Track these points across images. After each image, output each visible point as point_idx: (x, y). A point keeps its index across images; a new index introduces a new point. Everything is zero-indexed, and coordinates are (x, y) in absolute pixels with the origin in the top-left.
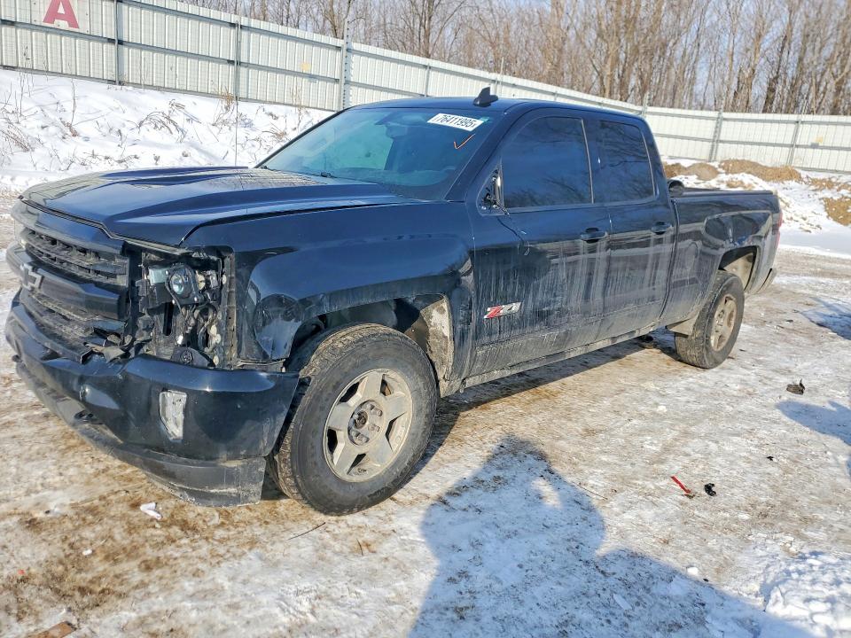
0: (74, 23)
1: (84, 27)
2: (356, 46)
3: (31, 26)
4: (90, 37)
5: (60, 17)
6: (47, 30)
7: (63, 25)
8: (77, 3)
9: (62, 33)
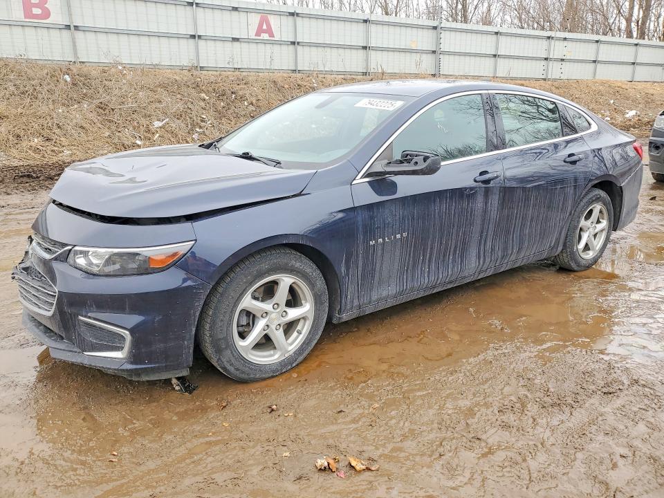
0: (272, 35)
1: (277, 37)
3: (249, 41)
4: (280, 43)
5: (265, 32)
6: (256, 42)
7: (266, 36)
8: (274, 21)
9: (265, 42)
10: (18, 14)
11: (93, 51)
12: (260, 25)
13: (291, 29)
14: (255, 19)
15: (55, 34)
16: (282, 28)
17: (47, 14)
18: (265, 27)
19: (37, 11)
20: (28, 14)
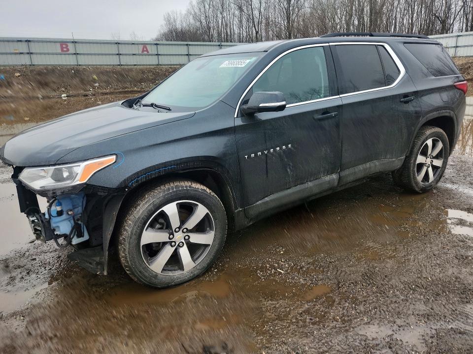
0: (148, 52)
1: (150, 53)
2: (223, 44)
3: (139, 55)
4: (152, 55)
5: (145, 51)
6: (142, 55)
7: (146, 53)
8: (148, 47)
9: (146, 55)
10: (59, 51)
11: (83, 61)
12: (143, 49)
13: (156, 49)
14: (141, 47)
15: (71, 56)
16: (152, 50)
17: (68, 50)
18: (145, 49)
19: (65, 49)
20: (62, 50)
